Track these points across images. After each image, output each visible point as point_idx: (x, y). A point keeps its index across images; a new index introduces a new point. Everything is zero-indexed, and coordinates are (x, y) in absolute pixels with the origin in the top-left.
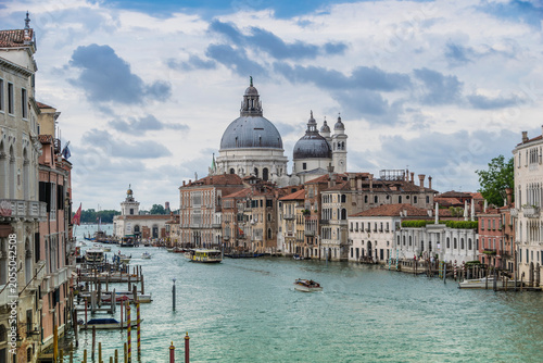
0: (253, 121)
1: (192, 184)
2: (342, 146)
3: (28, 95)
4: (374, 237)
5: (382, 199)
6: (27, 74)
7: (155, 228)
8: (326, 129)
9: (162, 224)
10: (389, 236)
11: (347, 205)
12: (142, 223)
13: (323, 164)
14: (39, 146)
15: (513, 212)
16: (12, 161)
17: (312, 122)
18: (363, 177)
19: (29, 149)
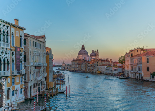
0: (84, 50)
1: (73, 61)
2: (98, 54)
3: (44, 46)
4: (103, 69)
5: (104, 63)
6: (44, 43)
7: (68, 68)
8: (95, 51)
9: (69, 67)
10: (105, 69)
11: (98, 64)
12: (66, 67)
13: (95, 57)
14: (46, 54)
15: (125, 65)
16: (41, 57)
17: (93, 50)
18: (101, 59)
19: (44, 55)
